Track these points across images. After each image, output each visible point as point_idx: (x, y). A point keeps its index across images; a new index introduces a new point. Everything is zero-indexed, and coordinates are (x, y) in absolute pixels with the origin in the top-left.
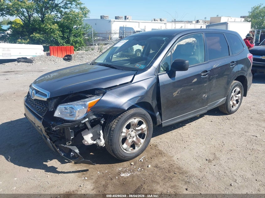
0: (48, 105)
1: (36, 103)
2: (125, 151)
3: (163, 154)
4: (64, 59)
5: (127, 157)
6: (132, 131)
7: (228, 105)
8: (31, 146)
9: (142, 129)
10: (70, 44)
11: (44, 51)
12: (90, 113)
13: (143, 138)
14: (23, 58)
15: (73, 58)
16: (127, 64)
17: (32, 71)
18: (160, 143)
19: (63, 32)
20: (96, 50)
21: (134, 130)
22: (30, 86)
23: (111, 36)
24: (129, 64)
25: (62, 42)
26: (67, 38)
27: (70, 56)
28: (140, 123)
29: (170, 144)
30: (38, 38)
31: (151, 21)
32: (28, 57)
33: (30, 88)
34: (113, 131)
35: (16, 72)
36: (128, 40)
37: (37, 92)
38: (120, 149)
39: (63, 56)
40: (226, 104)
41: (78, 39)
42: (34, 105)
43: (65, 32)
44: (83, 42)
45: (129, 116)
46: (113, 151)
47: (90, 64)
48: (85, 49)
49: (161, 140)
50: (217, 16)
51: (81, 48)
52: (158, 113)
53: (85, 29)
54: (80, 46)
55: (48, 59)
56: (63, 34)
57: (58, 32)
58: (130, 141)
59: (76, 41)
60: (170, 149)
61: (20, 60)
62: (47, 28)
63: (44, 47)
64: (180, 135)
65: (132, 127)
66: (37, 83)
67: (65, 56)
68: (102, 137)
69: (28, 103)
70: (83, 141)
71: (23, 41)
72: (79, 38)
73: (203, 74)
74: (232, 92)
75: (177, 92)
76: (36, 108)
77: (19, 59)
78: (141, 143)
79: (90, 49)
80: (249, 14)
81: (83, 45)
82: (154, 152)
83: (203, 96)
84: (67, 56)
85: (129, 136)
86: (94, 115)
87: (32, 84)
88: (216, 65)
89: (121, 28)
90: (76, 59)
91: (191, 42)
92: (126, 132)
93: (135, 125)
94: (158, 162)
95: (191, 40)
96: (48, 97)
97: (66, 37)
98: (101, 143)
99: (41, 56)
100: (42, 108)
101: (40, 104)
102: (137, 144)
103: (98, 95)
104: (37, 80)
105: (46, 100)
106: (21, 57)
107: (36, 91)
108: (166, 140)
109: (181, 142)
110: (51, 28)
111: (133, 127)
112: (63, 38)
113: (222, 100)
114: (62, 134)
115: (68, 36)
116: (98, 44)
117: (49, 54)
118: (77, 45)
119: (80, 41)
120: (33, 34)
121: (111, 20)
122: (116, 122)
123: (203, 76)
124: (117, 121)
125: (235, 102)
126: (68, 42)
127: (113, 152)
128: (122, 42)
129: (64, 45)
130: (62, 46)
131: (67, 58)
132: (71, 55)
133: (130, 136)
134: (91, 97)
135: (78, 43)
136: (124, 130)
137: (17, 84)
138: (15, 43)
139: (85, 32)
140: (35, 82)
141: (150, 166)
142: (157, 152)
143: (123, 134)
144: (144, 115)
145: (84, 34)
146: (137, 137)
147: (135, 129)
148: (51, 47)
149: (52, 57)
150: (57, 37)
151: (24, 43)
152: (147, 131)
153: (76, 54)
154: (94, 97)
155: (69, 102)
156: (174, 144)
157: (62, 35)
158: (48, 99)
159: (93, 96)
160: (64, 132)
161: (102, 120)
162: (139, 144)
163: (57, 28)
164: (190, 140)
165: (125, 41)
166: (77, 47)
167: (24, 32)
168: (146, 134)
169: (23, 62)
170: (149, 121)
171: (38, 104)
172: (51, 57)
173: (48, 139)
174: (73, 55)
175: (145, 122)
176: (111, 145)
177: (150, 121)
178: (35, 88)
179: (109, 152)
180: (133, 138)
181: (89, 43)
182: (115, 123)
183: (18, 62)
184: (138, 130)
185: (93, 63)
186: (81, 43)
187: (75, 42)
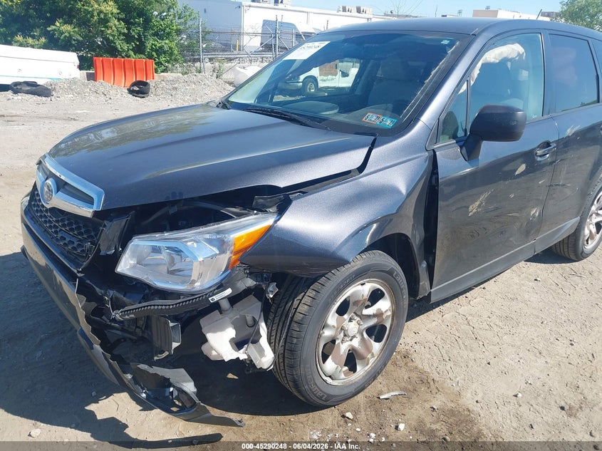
0: (96, 236)
1: (57, 221)
2: (329, 380)
3: (432, 383)
4: (131, 92)
5: (335, 396)
6: (351, 320)
7: (579, 237)
8: (41, 341)
9: (379, 314)
10: (145, 55)
11: (81, 68)
12: (240, 271)
13: (378, 340)
14: (27, 83)
15: (152, 89)
16: (327, 113)
17: (50, 118)
18: (416, 347)
19: (127, 22)
20: (208, 74)
21: (357, 315)
22: (40, 163)
23: (240, 42)
24: (336, 111)
25: (126, 48)
26: (138, 40)
27: (145, 84)
28: (375, 296)
29: (443, 351)
30: (67, 34)
31: (335, 12)
32: (40, 82)
33: (38, 168)
34: (299, 323)
35: (9, 119)
36: (327, 43)
37: (61, 186)
38: (316, 377)
39: (128, 84)
40: (576, 235)
41: (165, 44)
42: (50, 227)
43: (132, 24)
44: (176, 52)
45: (349, 276)
46: (295, 382)
47: (217, 106)
48: (180, 69)
49: (417, 338)
50: (488, 8)
51: (170, 66)
52: (424, 265)
53: (182, 20)
54: (168, 62)
55: (90, 90)
56: (128, 29)
57: (117, 23)
58: (344, 348)
59: (161, 48)
60: (448, 368)
61: (18, 87)
62: (90, 9)
63: (80, 58)
64: (466, 322)
65: (352, 308)
66: (63, 153)
67: (134, 84)
68: (264, 341)
69: (32, 218)
70: (204, 348)
71: (30, 40)
72: (167, 42)
73: (539, 152)
74: (592, 204)
75: (478, 203)
76: (57, 240)
77: (16, 84)
78: (373, 354)
79: (193, 69)
80: (562, 8)
81: (176, 60)
82: (406, 377)
83: (532, 213)
84: (137, 83)
85: (342, 334)
86: (251, 275)
87: (45, 156)
88: (573, 128)
89: (266, 23)
90: (160, 92)
91: (514, 58)
92: (336, 325)
93: (362, 302)
94: (421, 412)
95: (512, 50)
96: (98, 206)
97: (136, 36)
98: (264, 360)
99: (73, 82)
100: (76, 243)
101: (72, 230)
102: (362, 358)
103: (262, 209)
104: (63, 146)
105: (89, 217)
106: (22, 80)
107: (58, 180)
108: (431, 337)
109: (475, 345)
110: (101, 12)
111: (355, 308)
112: (128, 38)
113: (569, 225)
114: (143, 332)
115: (139, 36)
116: (211, 60)
117: (92, 77)
118: (162, 58)
119: (171, 48)
120: (54, 25)
121: (243, 3)
122: (311, 295)
123: (540, 156)
124: (314, 293)
125: (594, 230)
126: (139, 50)
127: (296, 386)
128: (311, 47)
129: (129, 57)
130: (126, 58)
131: (138, 89)
132: (148, 81)
133: (345, 335)
134: (240, 215)
135: (165, 52)
136: (332, 319)
137: (8, 151)
138: (9, 43)
139: (181, 27)
140: (56, 152)
141: (402, 426)
142: (414, 375)
143: (327, 333)
144: (390, 273)
145: (179, 32)
146: (362, 335)
147: (359, 313)
148: (98, 60)
149: (101, 84)
150: (113, 36)
151: (33, 47)
152: (393, 320)
153: (157, 80)
154: (251, 218)
155: (167, 231)
156: (455, 352)
157: (126, 31)
158: (96, 214)
159: (247, 215)
160: (148, 326)
161: (270, 289)
162: (369, 356)
163: (115, 11)
164: (496, 340)
165: (317, 44)
166: (162, 64)
167: (31, 17)
168: (388, 326)
169: (28, 92)
170: (402, 290)
171: (64, 226)
172: (97, 83)
173: (97, 347)
174: (151, 82)
175: (389, 293)
176: (292, 367)
177: (404, 290)
178: (53, 171)
179: (283, 382)
180: (351, 340)
181: (190, 54)
182: (307, 300)
183: (16, 92)
184: (369, 317)
185: (226, 104)
186: (171, 54)
187: (156, 51)
